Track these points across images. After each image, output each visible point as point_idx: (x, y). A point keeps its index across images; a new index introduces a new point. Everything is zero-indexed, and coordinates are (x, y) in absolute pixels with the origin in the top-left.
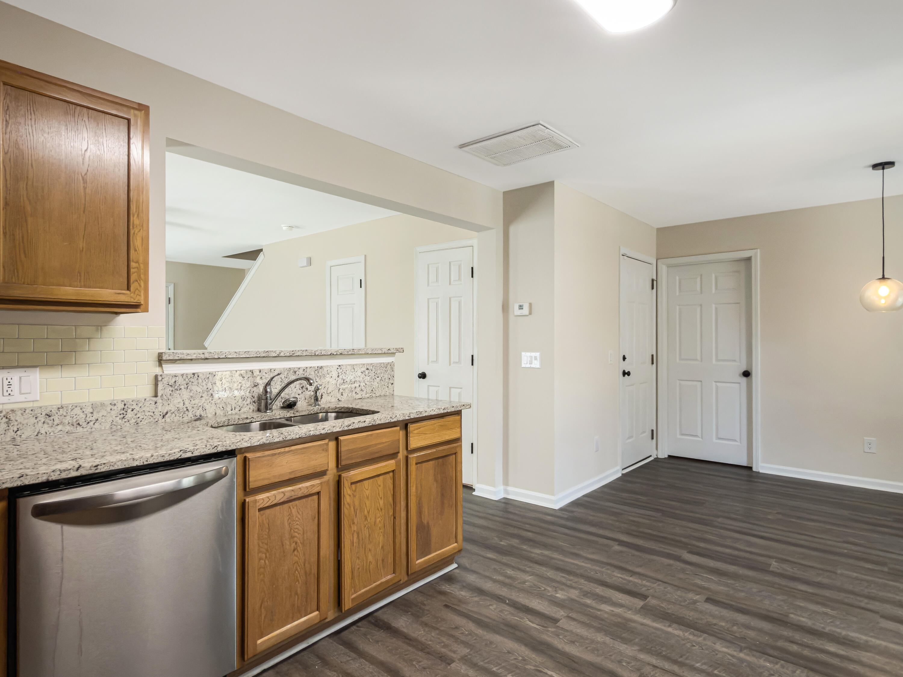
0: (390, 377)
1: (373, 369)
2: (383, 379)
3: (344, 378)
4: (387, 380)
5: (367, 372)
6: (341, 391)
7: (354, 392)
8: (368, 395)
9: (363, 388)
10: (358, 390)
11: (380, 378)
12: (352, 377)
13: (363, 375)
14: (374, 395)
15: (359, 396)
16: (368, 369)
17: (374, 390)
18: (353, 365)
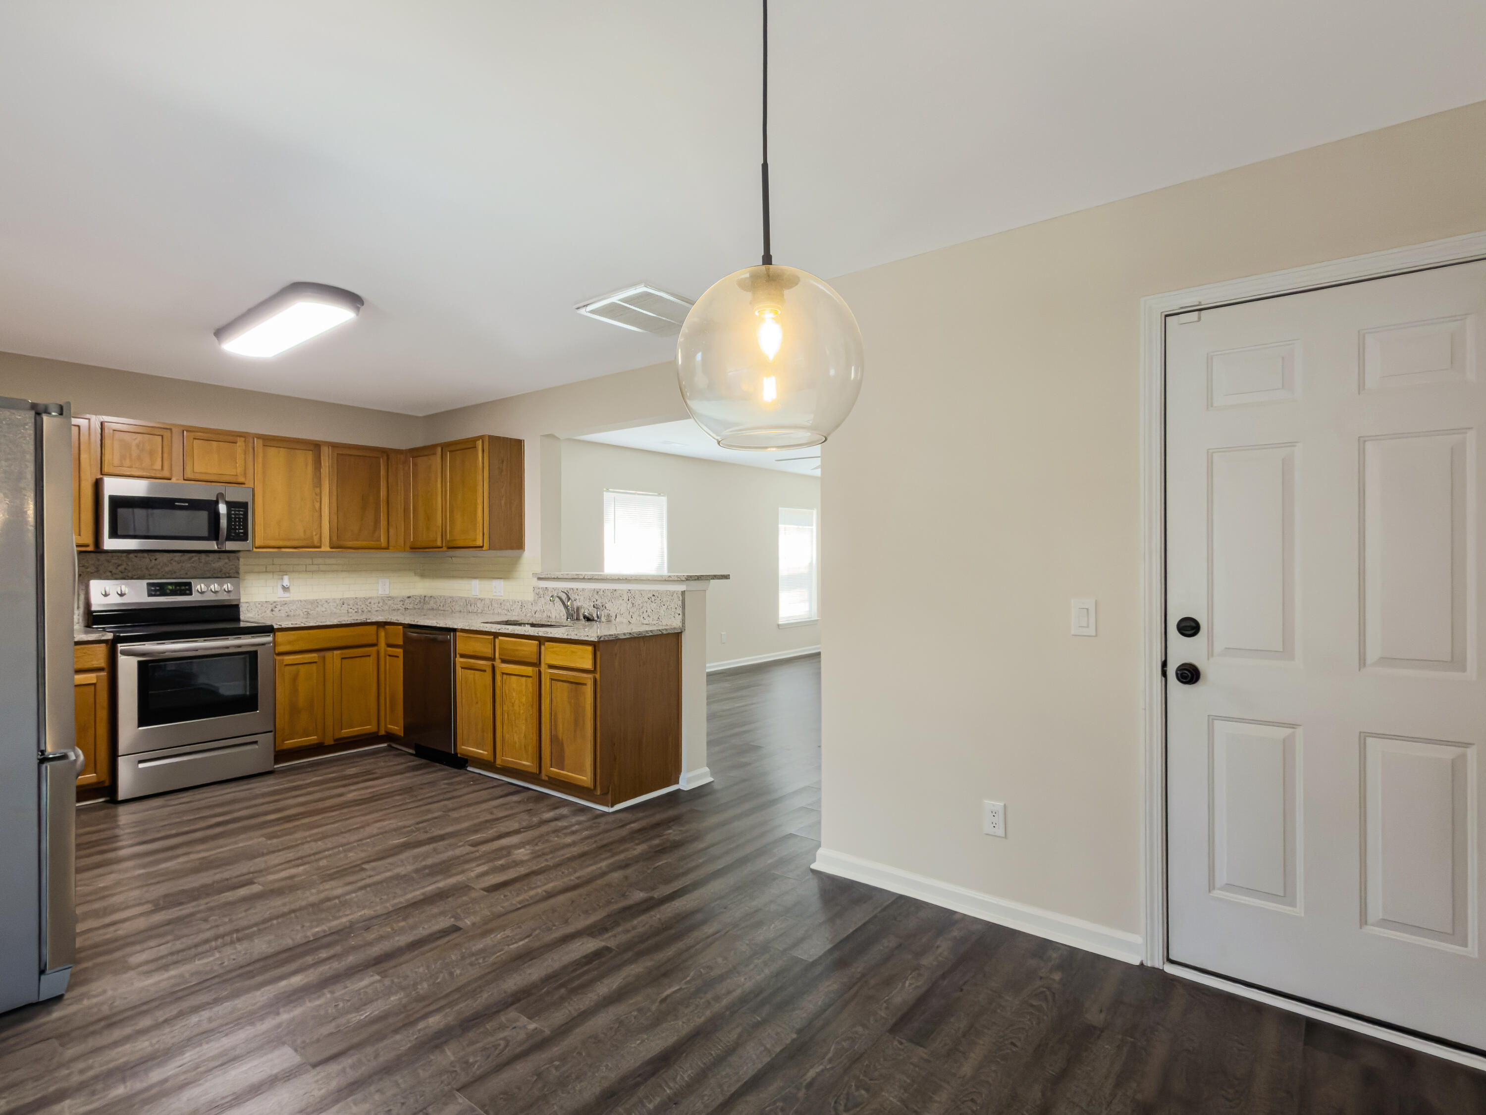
0: (676, 606)
1: (659, 597)
2: (669, 607)
3: (633, 602)
4: (674, 610)
5: (653, 598)
6: (631, 613)
7: (642, 617)
8: (654, 622)
9: (650, 614)
10: (645, 615)
11: (666, 606)
12: (640, 602)
13: (650, 601)
14: (660, 623)
15: (645, 622)
16: (654, 595)
17: (660, 618)
18: (640, 591)
